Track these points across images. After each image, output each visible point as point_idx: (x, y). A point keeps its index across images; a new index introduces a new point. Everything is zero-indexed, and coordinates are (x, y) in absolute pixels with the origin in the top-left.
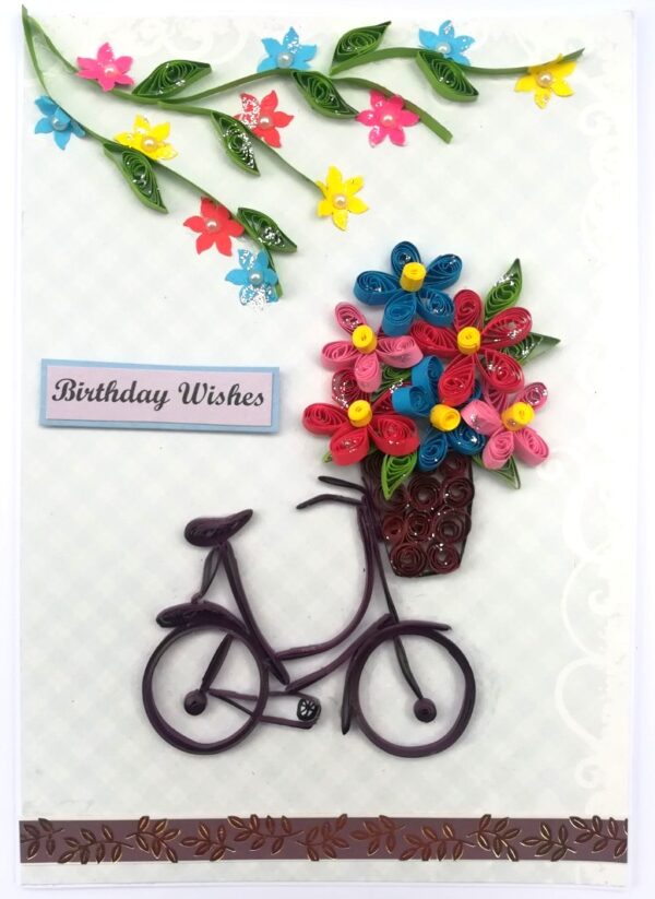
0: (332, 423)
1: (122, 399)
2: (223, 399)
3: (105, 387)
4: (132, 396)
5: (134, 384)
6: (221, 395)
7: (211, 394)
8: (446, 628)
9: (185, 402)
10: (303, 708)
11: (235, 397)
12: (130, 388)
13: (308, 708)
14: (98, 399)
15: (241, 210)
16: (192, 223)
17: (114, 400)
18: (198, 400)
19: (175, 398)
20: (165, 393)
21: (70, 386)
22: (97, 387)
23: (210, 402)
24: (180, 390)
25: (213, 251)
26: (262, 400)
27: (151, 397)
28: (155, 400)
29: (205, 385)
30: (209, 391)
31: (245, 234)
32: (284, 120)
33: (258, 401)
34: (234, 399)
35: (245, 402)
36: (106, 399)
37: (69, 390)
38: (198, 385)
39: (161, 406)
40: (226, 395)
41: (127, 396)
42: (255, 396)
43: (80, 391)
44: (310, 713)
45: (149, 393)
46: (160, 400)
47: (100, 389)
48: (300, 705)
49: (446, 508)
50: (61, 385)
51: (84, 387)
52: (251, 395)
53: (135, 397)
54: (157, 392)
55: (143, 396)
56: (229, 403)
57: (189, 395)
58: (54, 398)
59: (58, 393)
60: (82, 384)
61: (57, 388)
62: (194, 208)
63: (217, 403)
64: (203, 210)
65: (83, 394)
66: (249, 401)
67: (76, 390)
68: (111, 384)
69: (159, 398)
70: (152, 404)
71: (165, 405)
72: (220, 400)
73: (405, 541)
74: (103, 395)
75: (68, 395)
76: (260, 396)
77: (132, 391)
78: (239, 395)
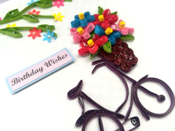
0: (86, 49)
1: (31, 75)
2: (57, 60)
3: (25, 75)
4: (33, 73)
5: (32, 70)
6: (56, 60)
7: (54, 61)
8: (147, 76)
9: (48, 66)
10: (133, 122)
11: (59, 58)
12: (32, 71)
13: (134, 121)
14: (25, 79)
15: (39, 26)
16: (29, 36)
17: (29, 76)
18: (51, 64)
19: (45, 67)
20: (42, 68)
21: (16, 80)
22: (23, 76)
23: (54, 63)
24: (45, 65)
25: (37, 38)
26: (67, 55)
27: (39, 70)
28: (40, 70)
29: (51, 61)
30: (52, 61)
31: (42, 31)
32: (39, 12)
33: (66, 56)
34: (60, 59)
35: (63, 58)
36: (27, 77)
37: (16, 81)
38: (49, 62)
39: (42, 71)
40: (57, 59)
41: (32, 74)
42: (64, 56)
43: (19, 80)
44: (136, 122)
45: (37, 70)
46: (41, 70)
47: (24, 76)
48: (132, 122)
49: (124, 50)
50: (13, 81)
51: (20, 78)
52: (63, 56)
53: (34, 73)
54: (39, 69)
55: (36, 71)
56: (59, 60)
57: (48, 64)
58: (12, 85)
59: (13, 83)
60: (19, 78)
61: (12, 82)
62: (28, 33)
63: (56, 62)
64: (30, 32)
65: (20, 80)
66: (64, 57)
67: (18, 80)
68: (26, 73)
69: (41, 69)
70: (40, 72)
71: (43, 70)
72: (56, 61)
73: (122, 62)
74: (26, 77)
75: (16, 82)
76: (66, 55)
77: (33, 72)
78: (60, 58)
